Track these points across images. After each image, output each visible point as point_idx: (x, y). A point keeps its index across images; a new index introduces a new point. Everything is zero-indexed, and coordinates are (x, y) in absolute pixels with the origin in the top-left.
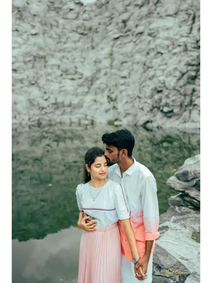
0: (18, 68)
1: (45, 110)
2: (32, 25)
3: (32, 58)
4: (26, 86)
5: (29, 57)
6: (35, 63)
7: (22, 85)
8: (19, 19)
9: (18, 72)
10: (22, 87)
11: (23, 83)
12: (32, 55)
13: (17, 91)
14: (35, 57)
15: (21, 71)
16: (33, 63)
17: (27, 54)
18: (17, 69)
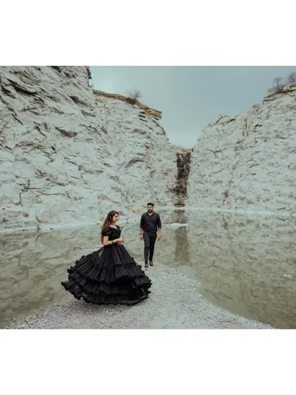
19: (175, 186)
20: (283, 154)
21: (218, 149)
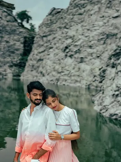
0: (93, 44)
1: (95, 78)
2: (117, 10)
3: (105, 36)
4: (94, 58)
5: (103, 35)
6: (107, 40)
7: (92, 58)
8: (109, 7)
9: (92, 48)
10: (91, 59)
11: (92, 56)
12: (105, 34)
13: (87, 63)
14: (107, 35)
15: (94, 47)
16: (105, 40)
17: (101, 33)
18: (92, 46)
19: (18, 62)
20: (63, 40)
21: (44, 35)
